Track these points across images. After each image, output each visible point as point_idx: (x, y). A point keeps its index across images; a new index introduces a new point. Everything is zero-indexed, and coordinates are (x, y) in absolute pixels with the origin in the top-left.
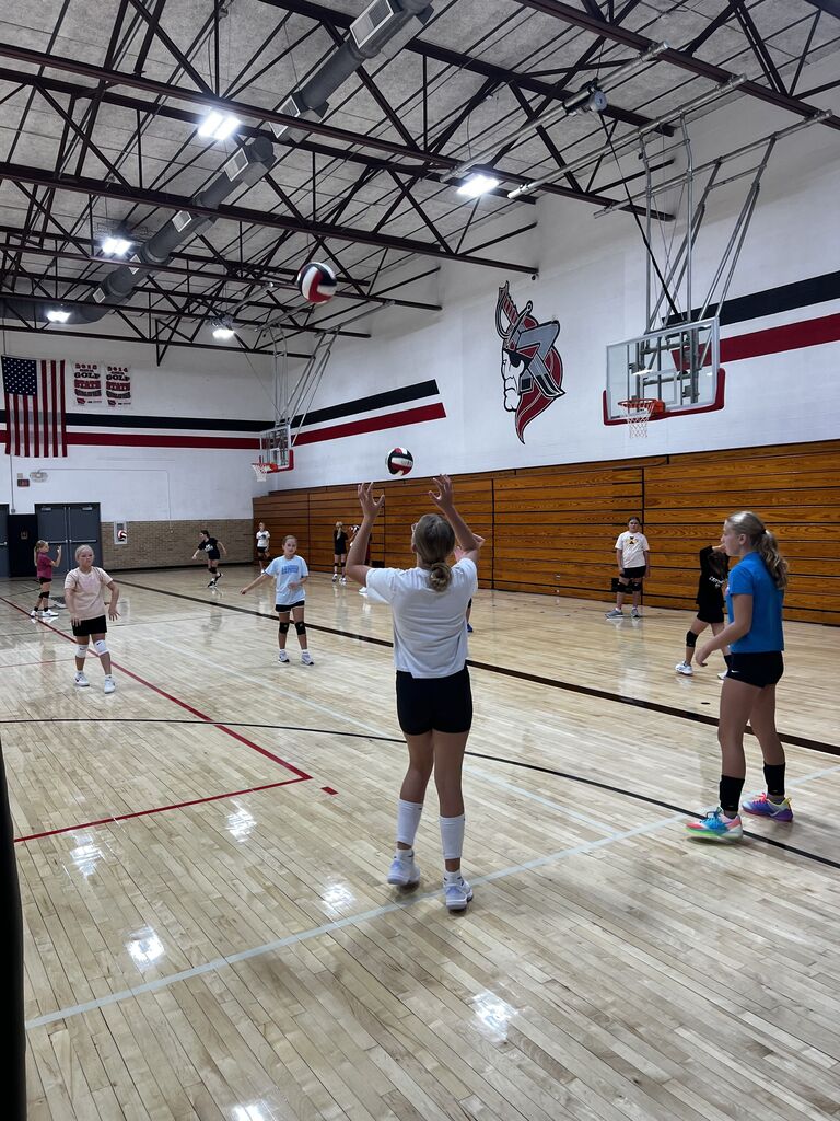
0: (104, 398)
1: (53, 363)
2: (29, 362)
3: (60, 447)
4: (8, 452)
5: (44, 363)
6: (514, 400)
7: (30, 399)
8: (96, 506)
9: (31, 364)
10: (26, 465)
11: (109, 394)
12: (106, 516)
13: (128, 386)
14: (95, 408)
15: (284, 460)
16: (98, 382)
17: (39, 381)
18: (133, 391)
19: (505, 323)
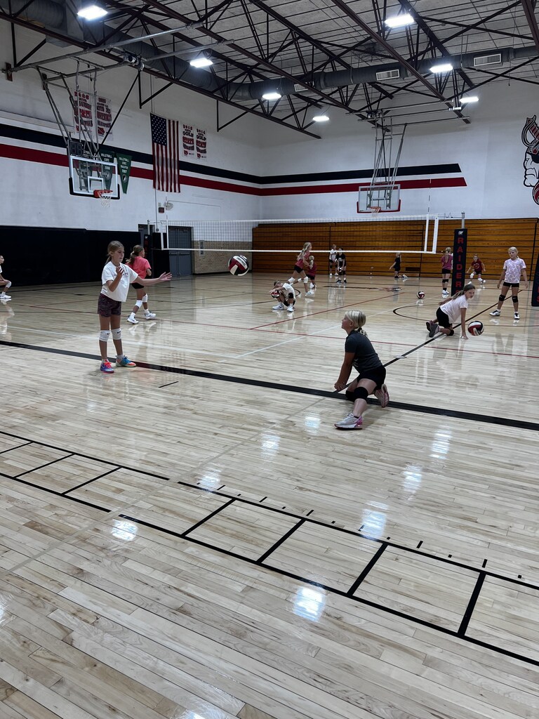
0: (195, 151)
1: (174, 122)
3: (177, 185)
4: (154, 187)
5: (169, 121)
6: (533, 181)
7: (164, 147)
8: (189, 230)
9: (164, 120)
10: (163, 197)
11: (198, 149)
12: (197, 236)
13: (205, 144)
14: (192, 159)
15: (389, 206)
16: (193, 140)
17: (168, 135)
18: (207, 148)
19: (530, 138)
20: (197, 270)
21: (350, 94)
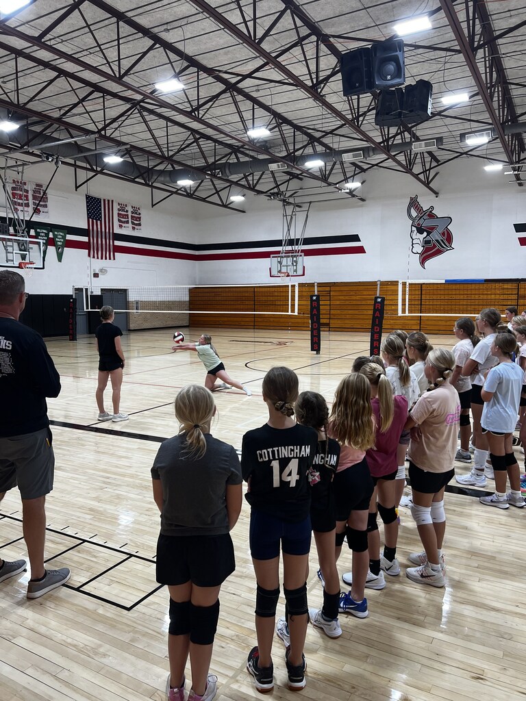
0: (130, 225)
1: (109, 201)
2: (98, 199)
3: (112, 253)
4: (89, 255)
5: (104, 200)
6: (419, 249)
7: (99, 222)
8: (125, 291)
9: (99, 200)
10: (98, 264)
11: (132, 222)
12: (132, 297)
13: (140, 218)
14: (127, 231)
15: (296, 271)
16: (127, 215)
17: (103, 212)
18: (142, 222)
19: (414, 214)
20: (132, 326)
21: (255, 182)
